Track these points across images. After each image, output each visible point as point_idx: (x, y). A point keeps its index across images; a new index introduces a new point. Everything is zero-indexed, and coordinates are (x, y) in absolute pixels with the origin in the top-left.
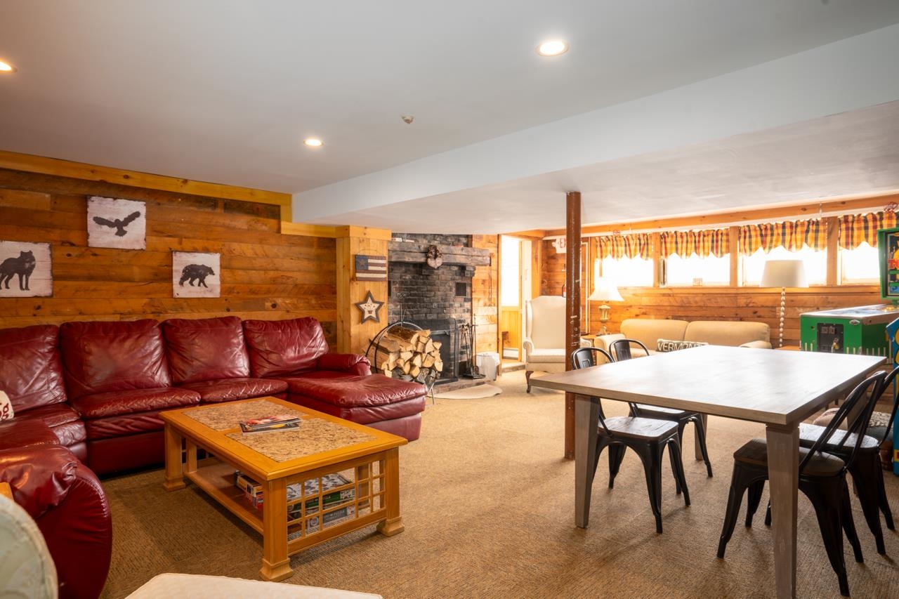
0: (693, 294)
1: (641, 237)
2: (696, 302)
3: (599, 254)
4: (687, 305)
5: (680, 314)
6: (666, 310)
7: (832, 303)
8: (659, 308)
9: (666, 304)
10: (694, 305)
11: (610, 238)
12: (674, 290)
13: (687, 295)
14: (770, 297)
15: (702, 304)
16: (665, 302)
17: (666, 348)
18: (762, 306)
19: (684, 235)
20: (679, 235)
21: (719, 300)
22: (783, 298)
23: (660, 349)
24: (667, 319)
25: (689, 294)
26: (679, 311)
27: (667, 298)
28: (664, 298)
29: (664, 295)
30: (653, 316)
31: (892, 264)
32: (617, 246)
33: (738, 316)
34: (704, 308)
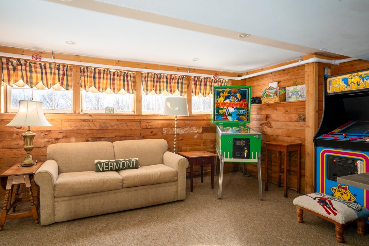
0: (109, 120)
1: (61, 67)
2: (112, 126)
3: (6, 77)
4: (105, 128)
5: (99, 136)
6: (86, 133)
7: (189, 125)
8: (79, 131)
9: (86, 128)
10: (110, 128)
11: (23, 62)
12: (93, 116)
13: (105, 121)
14: (160, 122)
15: (116, 127)
16: (86, 126)
17: (106, 168)
18: (156, 128)
19: (102, 72)
20: (97, 71)
21: (129, 124)
22: (176, 122)
23: (101, 170)
24: (87, 141)
25: (106, 119)
26: (97, 133)
27: (86, 123)
28: (84, 123)
29: (84, 120)
30: (73, 140)
31: (217, 105)
32: (31, 72)
33: (141, 135)
34: (118, 131)
